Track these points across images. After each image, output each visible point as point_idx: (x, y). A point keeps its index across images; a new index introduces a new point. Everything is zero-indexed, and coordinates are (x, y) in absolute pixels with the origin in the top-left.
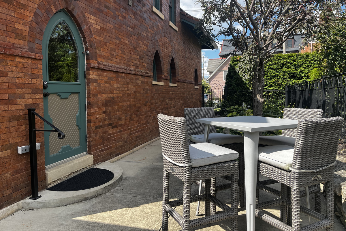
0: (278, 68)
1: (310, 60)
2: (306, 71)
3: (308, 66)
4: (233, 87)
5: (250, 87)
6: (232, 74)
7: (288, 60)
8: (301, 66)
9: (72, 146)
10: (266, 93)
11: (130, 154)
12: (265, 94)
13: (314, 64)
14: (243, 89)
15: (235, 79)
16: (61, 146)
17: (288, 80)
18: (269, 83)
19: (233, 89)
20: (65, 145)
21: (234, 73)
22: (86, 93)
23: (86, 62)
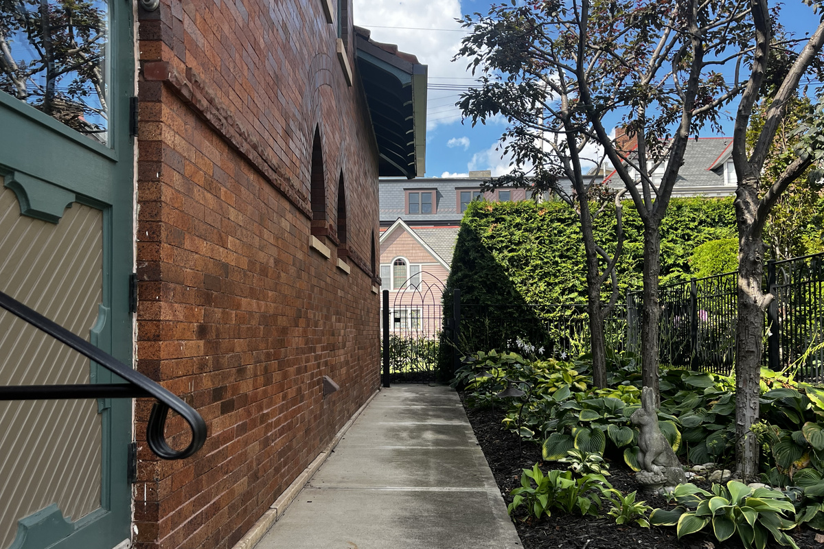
0: (604, 240)
1: (687, 219)
2: (679, 250)
3: (683, 237)
4: (476, 293)
5: (526, 293)
6: (472, 255)
7: (631, 218)
8: (663, 236)
9: (69, 511)
10: (573, 313)
11: (268, 530)
12: (571, 316)
13: (697, 232)
14: (507, 299)
15: (483, 268)
16: (17, 517)
17: (631, 276)
18: (581, 284)
19: (477, 300)
20: (35, 507)
21: (478, 252)
22: (135, 216)
23: (137, 55)
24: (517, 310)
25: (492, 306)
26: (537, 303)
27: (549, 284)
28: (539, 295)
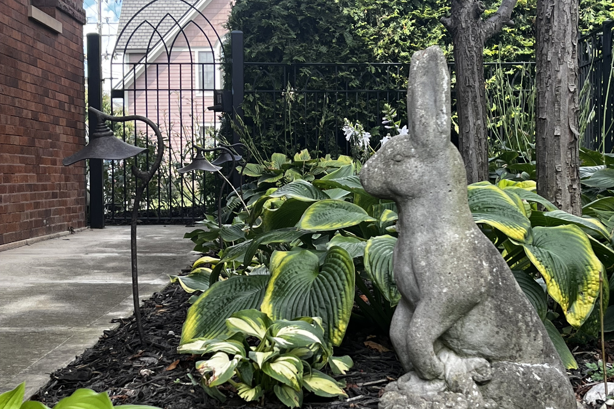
14: (338, 52)
24: (356, 74)
25: (307, 66)
26: (395, 60)
27: (420, 22)
28: (401, 43)
